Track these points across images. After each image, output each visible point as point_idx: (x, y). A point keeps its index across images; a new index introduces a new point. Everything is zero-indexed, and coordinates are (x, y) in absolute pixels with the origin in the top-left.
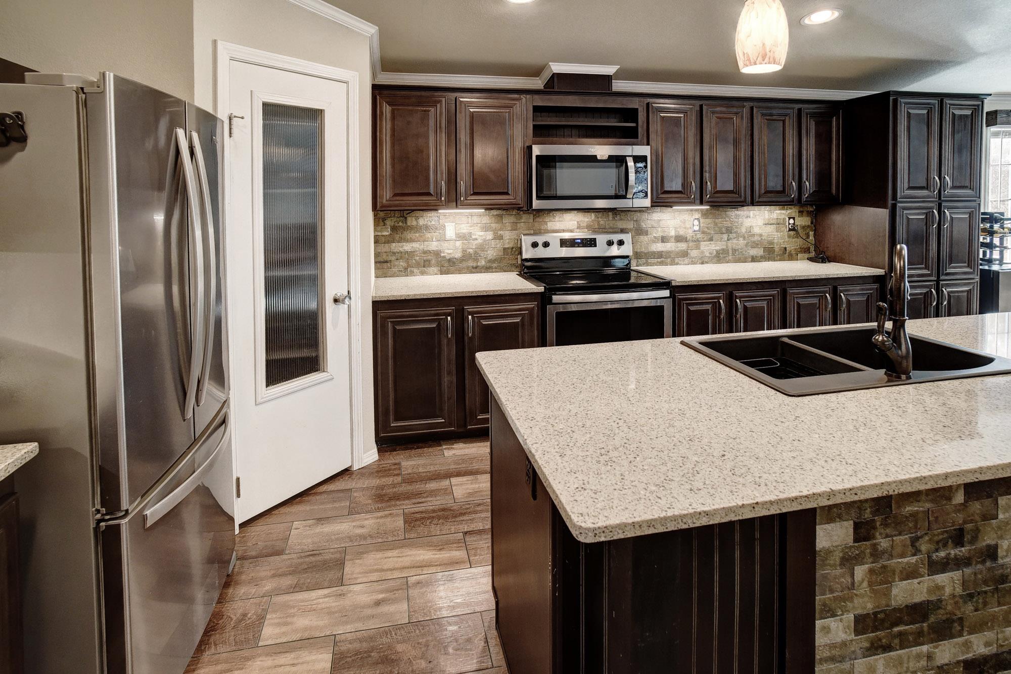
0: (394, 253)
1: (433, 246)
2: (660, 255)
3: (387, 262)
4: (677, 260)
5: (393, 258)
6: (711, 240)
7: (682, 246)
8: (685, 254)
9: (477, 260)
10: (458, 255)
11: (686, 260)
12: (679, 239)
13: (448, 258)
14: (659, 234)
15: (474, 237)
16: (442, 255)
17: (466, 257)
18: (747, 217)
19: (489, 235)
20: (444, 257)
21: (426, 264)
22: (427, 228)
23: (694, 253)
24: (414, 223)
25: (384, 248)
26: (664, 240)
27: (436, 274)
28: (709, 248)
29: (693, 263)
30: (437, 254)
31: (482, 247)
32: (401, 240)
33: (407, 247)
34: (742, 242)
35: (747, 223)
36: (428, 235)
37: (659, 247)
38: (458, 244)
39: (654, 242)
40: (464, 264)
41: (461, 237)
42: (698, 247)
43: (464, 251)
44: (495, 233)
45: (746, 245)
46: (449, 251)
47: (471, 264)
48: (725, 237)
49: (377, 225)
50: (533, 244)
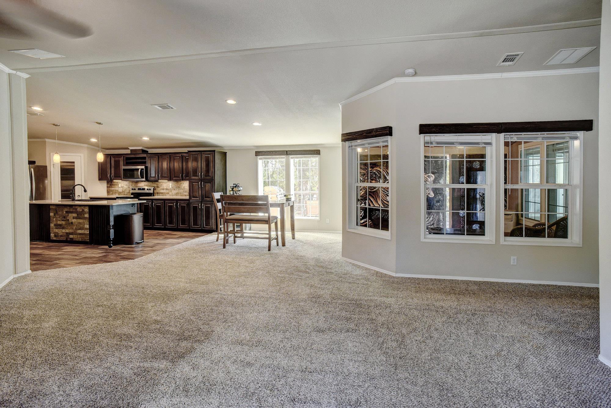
0: (110, 190)
1: (117, 189)
2: (162, 193)
3: (109, 192)
4: (166, 195)
5: (110, 191)
6: (174, 190)
7: (168, 191)
8: (168, 193)
9: (125, 192)
10: (121, 191)
11: (169, 195)
12: (167, 189)
14: (162, 188)
18: (183, 184)
19: (127, 187)
21: (116, 193)
22: (116, 185)
23: (170, 193)
25: (108, 189)
26: (163, 189)
28: (174, 192)
29: (170, 196)
30: (118, 191)
32: (112, 187)
33: (112, 189)
34: (182, 190)
35: (184, 185)
36: (116, 186)
37: (162, 191)
39: (160, 190)
41: (122, 187)
42: (171, 192)
43: (122, 190)
45: (183, 191)
47: (124, 193)
48: (178, 189)
49: (107, 184)
50: (132, 189)
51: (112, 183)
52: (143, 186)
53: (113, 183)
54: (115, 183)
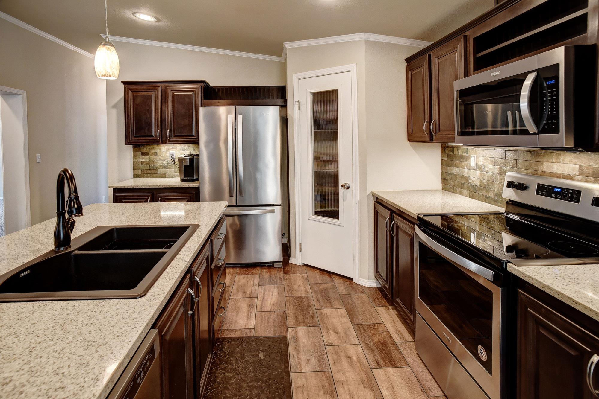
0: (449, 174)
1: (465, 172)
3: (446, 179)
5: (448, 177)
9: (488, 191)
10: (478, 184)
13: (473, 184)
15: (487, 169)
16: (470, 181)
17: (483, 187)
19: (496, 170)
20: (470, 183)
21: (462, 186)
22: (463, 157)
24: (457, 153)
25: (445, 169)
27: (467, 196)
30: (467, 179)
31: (491, 181)
32: (452, 165)
33: (455, 170)
36: (463, 163)
38: (478, 173)
40: (481, 193)
41: (480, 168)
43: (481, 180)
44: (500, 169)
46: (473, 179)
49: (442, 152)
50: (510, 185)
51: (453, 152)
52: (571, 178)
53: (456, 152)
54: (460, 152)
